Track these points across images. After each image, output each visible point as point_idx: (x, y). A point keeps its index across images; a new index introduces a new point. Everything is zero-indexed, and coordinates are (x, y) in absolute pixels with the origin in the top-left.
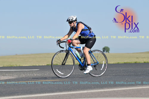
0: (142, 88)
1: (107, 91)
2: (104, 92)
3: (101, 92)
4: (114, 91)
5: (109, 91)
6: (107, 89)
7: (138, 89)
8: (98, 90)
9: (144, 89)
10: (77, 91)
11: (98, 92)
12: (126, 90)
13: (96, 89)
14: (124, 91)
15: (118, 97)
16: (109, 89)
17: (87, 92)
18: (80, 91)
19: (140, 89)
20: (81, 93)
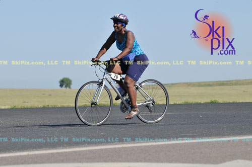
0: (122, 148)
1: (62, 153)
2: (58, 153)
3: (52, 154)
4: (75, 152)
5: (66, 152)
6: (63, 148)
7: (115, 148)
8: (48, 150)
9: (125, 148)
10: (11, 152)
11: (48, 153)
12: (95, 150)
13: (43, 150)
14: (91, 151)
15: (80, 162)
16: (66, 148)
17: (28, 155)
18: (16, 152)
19: (119, 148)
20: (18, 157)
